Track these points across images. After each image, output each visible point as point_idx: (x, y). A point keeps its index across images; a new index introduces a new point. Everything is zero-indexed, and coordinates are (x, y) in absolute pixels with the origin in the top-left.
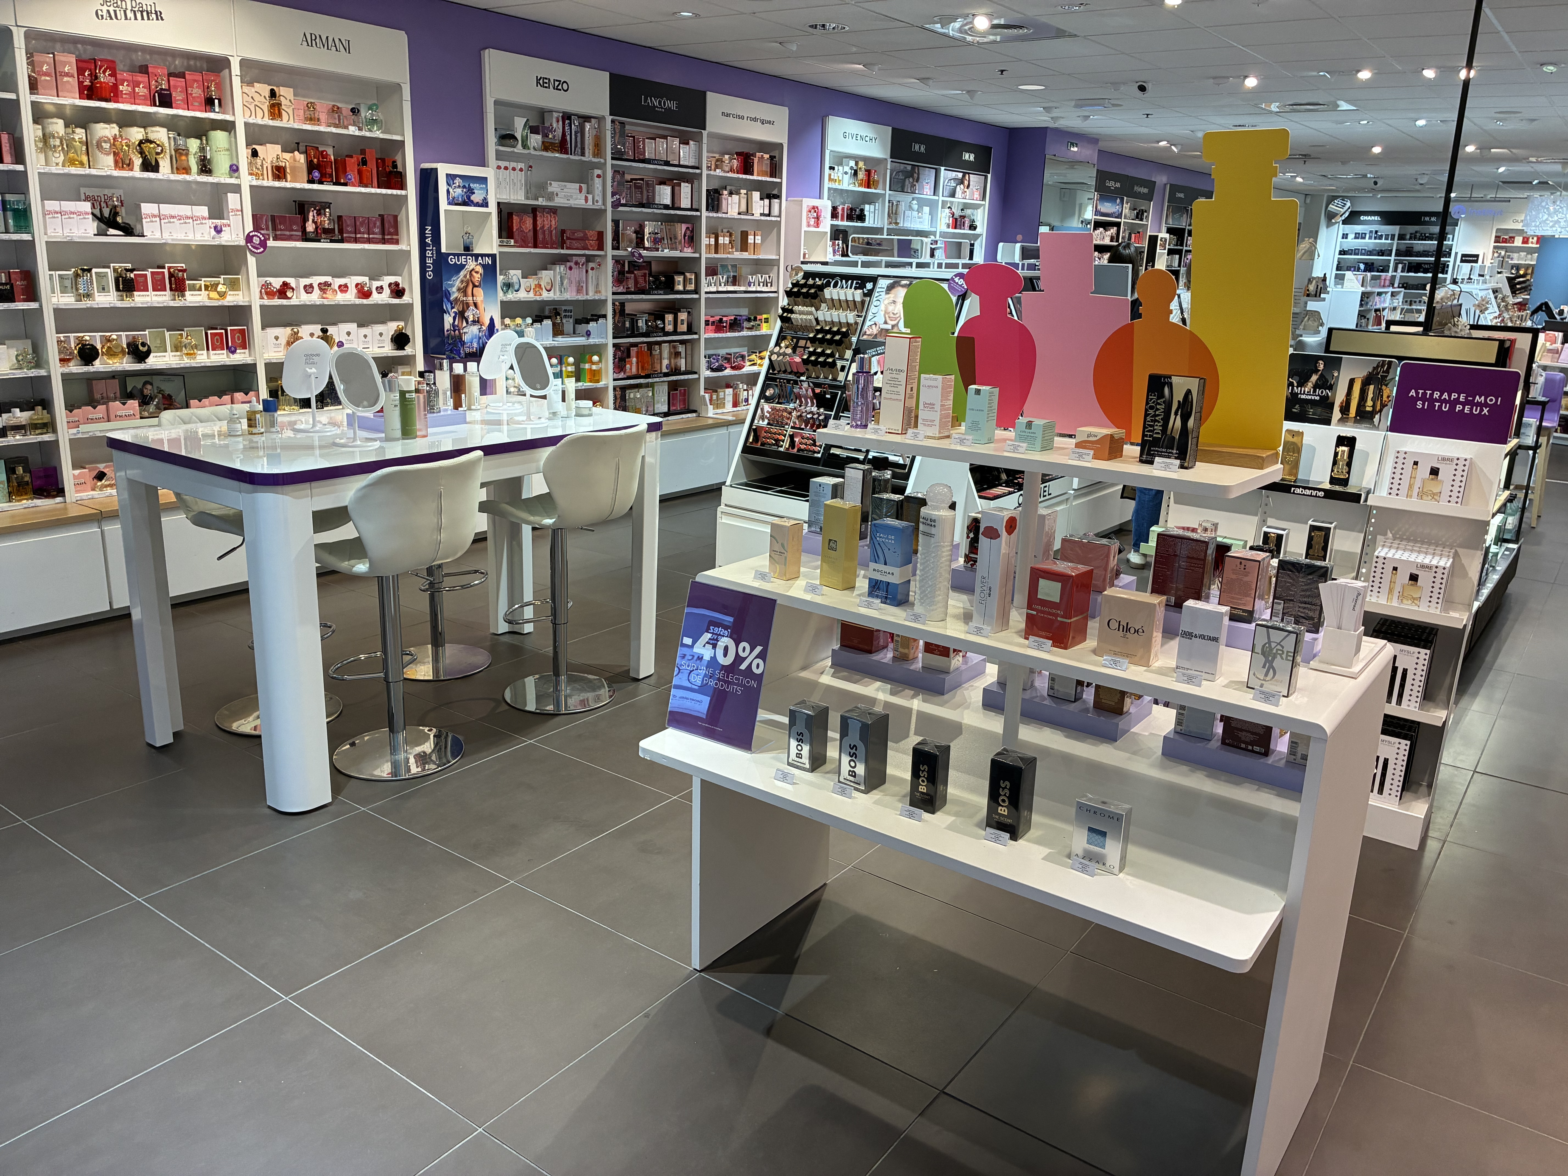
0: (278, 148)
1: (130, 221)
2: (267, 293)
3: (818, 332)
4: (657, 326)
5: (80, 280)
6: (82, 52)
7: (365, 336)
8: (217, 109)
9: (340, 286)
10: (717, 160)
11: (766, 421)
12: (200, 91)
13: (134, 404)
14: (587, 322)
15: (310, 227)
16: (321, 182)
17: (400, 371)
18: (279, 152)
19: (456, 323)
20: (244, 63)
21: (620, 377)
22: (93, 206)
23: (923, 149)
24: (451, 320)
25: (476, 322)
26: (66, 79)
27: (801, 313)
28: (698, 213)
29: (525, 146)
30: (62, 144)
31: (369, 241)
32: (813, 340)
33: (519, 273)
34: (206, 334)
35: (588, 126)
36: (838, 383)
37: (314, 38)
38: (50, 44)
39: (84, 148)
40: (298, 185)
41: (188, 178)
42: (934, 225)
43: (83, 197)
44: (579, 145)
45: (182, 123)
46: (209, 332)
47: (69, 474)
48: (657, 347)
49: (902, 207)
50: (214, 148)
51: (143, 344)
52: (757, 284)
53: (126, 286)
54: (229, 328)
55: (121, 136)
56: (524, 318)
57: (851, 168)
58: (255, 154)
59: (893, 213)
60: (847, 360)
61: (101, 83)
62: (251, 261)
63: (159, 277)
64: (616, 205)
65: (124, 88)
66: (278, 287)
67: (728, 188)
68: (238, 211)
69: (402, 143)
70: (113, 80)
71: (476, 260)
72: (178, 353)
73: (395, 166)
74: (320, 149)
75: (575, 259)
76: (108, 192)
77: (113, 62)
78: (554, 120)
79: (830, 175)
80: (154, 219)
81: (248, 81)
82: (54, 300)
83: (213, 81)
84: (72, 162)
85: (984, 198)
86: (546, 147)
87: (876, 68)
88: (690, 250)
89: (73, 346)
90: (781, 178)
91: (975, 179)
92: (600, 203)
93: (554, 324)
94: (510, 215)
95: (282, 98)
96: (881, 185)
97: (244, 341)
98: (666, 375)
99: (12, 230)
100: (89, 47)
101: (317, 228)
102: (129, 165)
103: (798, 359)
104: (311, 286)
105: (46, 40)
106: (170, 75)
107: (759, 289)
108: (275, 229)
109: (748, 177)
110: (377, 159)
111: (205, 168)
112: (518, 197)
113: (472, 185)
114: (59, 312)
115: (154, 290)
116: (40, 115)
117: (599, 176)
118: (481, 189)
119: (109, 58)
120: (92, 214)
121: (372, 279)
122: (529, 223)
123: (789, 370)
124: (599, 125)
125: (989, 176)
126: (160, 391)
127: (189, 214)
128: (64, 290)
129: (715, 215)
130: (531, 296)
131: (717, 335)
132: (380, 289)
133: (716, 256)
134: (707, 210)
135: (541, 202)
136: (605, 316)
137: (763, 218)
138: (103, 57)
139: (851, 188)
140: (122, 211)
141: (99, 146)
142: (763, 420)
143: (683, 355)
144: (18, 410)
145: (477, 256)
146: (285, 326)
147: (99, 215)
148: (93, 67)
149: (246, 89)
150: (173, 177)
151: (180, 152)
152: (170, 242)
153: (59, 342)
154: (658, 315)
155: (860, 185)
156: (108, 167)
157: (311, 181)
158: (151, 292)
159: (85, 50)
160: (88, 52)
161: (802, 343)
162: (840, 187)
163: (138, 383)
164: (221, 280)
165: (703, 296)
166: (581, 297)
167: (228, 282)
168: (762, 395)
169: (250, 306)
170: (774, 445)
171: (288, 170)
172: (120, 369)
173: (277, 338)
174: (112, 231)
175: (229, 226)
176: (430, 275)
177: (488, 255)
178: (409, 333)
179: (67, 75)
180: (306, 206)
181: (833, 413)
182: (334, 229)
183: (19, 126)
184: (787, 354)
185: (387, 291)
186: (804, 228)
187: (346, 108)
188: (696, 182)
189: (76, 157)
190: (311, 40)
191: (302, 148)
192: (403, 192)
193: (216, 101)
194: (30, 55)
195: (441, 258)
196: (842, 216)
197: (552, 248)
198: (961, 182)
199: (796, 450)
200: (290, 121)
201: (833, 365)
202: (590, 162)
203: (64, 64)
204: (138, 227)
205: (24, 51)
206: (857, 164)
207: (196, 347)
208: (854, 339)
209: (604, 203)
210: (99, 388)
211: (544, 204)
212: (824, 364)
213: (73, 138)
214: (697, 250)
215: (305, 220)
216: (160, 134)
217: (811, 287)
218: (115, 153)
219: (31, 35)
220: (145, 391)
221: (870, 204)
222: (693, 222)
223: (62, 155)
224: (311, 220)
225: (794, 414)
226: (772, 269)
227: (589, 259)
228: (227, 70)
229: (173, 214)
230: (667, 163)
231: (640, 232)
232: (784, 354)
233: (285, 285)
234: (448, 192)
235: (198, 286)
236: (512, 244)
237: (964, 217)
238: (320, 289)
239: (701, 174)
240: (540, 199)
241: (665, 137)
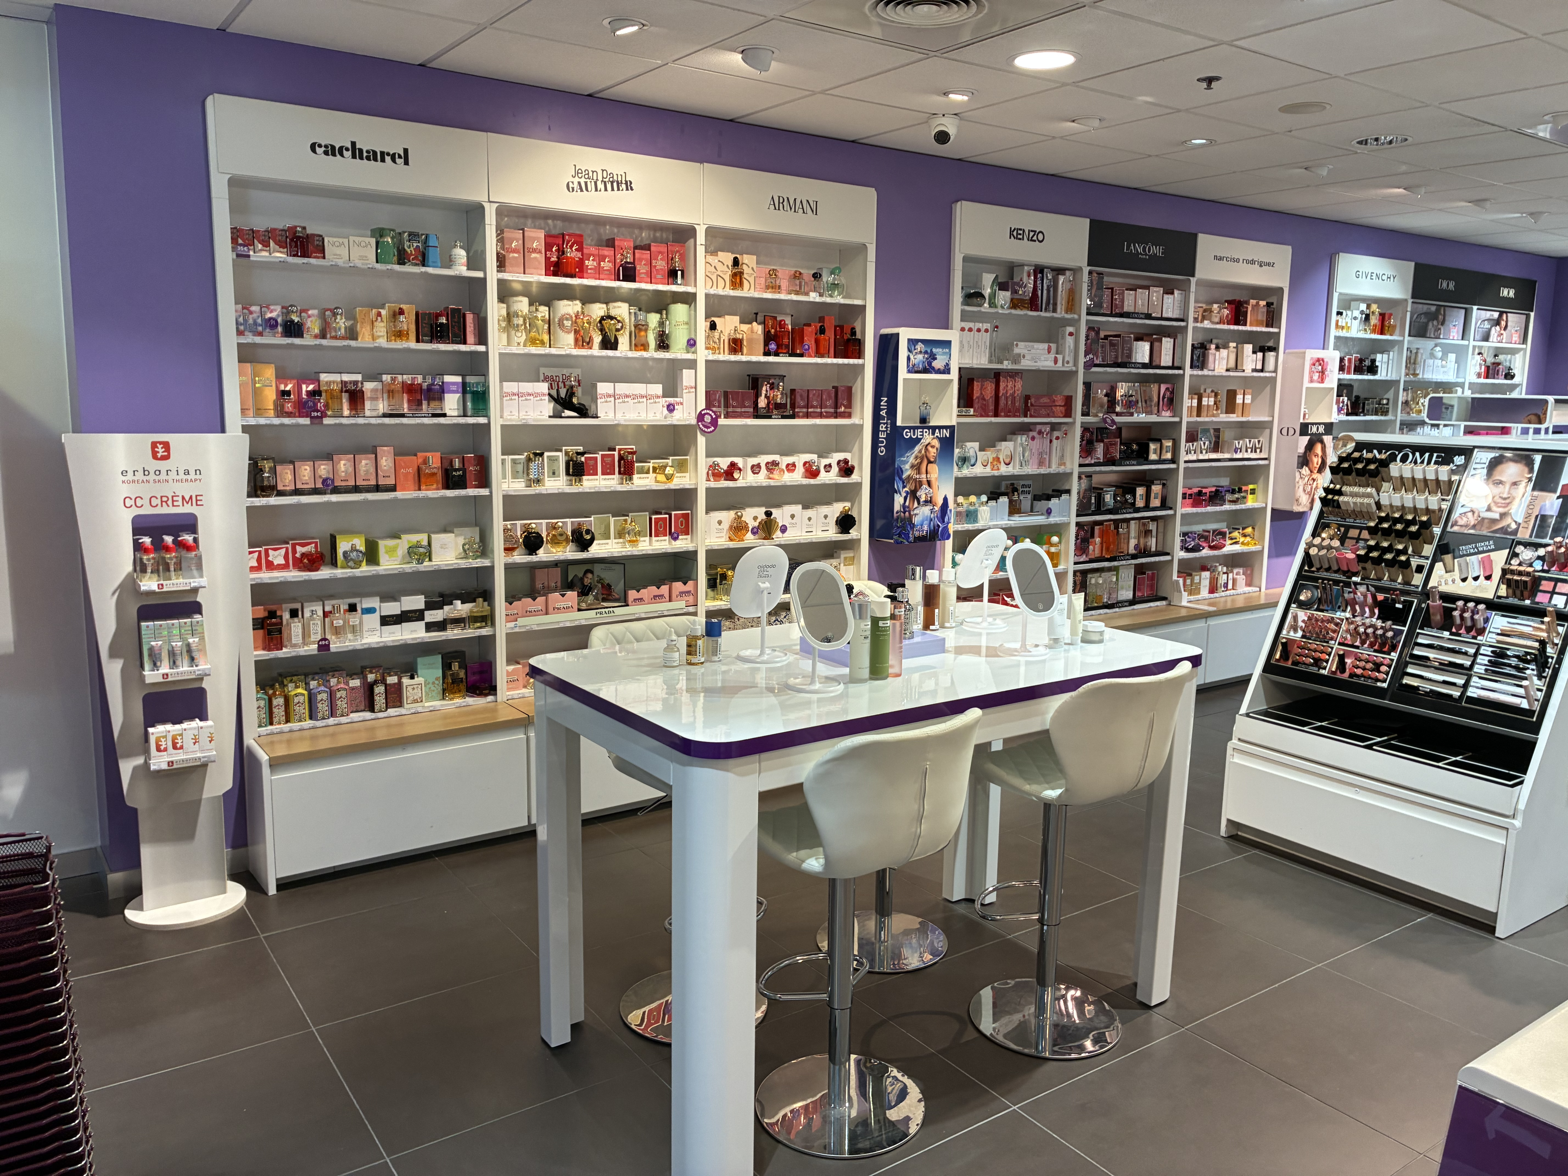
0: (737, 319)
1: (585, 401)
2: (714, 475)
3: (1382, 520)
4: (1126, 500)
5: (532, 465)
6: (551, 227)
7: (810, 519)
8: (679, 281)
9: (788, 465)
10: (1205, 311)
11: (1300, 633)
12: (664, 263)
13: (572, 595)
14: (1048, 498)
15: (762, 402)
16: (777, 354)
17: (842, 556)
18: (738, 324)
19: (907, 504)
20: (711, 232)
21: (1082, 560)
22: (551, 387)
23: (1452, 286)
24: (902, 500)
25: (929, 502)
26: (533, 255)
27: (1353, 495)
28: (1181, 372)
29: (992, 304)
30: (525, 323)
31: (821, 416)
32: (1373, 531)
33: (976, 445)
34: (650, 519)
35: (1061, 279)
36: (1412, 588)
37: (781, 201)
38: (522, 220)
39: (546, 326)
40: (754, 359)
41: (645, 354)
42: (1461, 375)
43: (542, 378)
44: (1052, 302)
45: (644, 298)
46: (654, 517)
47: (503, 670)
48: (1124, 526)
49: (1423, 355)
50: (674, 322)
51: (588, 532)
52: (1244, 449)
53: (576, 470)
54: (673, 513)
55: (583, 313)
56: (978, 495)
57: (1362, 312)
58: (713, 326)
59: (1412, 362)
60: (1427, 558)
61: (567, 258)
62: (701, 440)
63: (608, 460)
64: (1088, 365)
65: (590, 263)
66: (725, 468)
67: (1215, 341)
68: (692, 388)
69: (863, 307)
70: (579, 255)
71: (933, 434)
72: (621, 540)
73: (853, 333)
74: (778, 319)
75: (1038, 427)
76: (566, 371)
77: (581, 236)
78: (1025, 275)
79: (1337, 321)
80: (608, 399)
81: (711, 251)
82: (505, 486)
83: (677, 251)
84: (533, 342)
85: (1524, 340)
86: (1015, 304)
87: (1423, 190)
88: (1168, 413)
89: (519, 534)
90: (1280, 328)
91: (1514, 319)
92: (1071, 364)
93: (1011, 502)
94: (971, 381)
95: (745, 267)
96: (1397, 331)
97: (686, 527)
98: (1134, 557)
99: (469, 414)
100: (559, 223)
101: (768, 403)
102: (588, 343)
103: (1351, 556)
104: (759, 466)
105: (518, 217)
106: (636, 248)
107: (1246, 456)
108: (727, 406)
109: (1241, 328)
110: (836, 327)
111: (663, 343)
112: (980, 360)
113: (934, 350)
114: (508, 499)
115: (603, 474)
116: (505, 293)
117: (1071, 334)
118: (944, 354)
119: (578, 232)
120: (549, 394)
121: (820, 456)
122: (990, 387)
123: (1335, 567)
124: (1074, 278)
125: (1532, 314)
126: (600, 580)
127: (643, 393)
128: (515, 475)
129: (1200, 373)
130: (988, 471)
131: (1195, 510)
132: (828, 467)
133: (1199, 419)
134: (1191, 367)
135: (1006, 365)
136: (1068, 492)
137: (1255, 374)
138: (571, 232)
139: (1362, 335)
140: (579, 391)
141: (561, 324)
142: (1295, 631)
143: (1154, 533)
144: (459, 602)
145: (934, 429)
146: (728, 509)
147: (555, 396)
148: (561, 243)
149: (710, 259)
150: (631, 354)
151: (640, 327)
152: (623, 423)
153: (506, 530)
154: (1127, 487)
155: (1373, 331)
156: (568, 345)
157: (767, 353)
158: (600, 476)
159: (555, 226)
160: (557, 227)
161: (1353, 533)
162: (1348, 335)
163: (578, 571)
164: (669, 462)
165: (1182, 465)
166: (1043, 471)
167: (676, 464)
168: (1293, 598)
169: (696, 489)
170: (1312, 665)
171: (745, 343)
172: (562, 558)
173: (720, 523)
174: (568, 413)
175: (682, 404)
176: (882, 451)
177: (946, 427)
178: (854, 514)
179: (535, 251)
180: (760, 380)
181: (1406, 629)
182: (786, 404)
183: (484, 308)
184: (1334, 548)
185: (835, 469)
186: (1306, 384)
187: (807, 273)
188: (1179, 337)
189: (537, 336)
190: (779, 203)
191: (760, 318)
192: (860, 361)
193: (679, 273)
194: (500, 232)
195: (896, 432)
196: (1349, 367)
197: (1015, 416)
198: (1497, 322)
199: (1347, 674)
200: (751, 290)
201: (1407, 564)
202: (1063, 319)
203: (533, 239)
204: (593, 407)
205: (494, 228)
206: (1368, 307)
207: (639, 534)
208: (1437, 530)
209: (1076, 364)
210: (541, 578)
211: (1009, 367)
212: (1391, 564)
213: (536, 317)
214: (1176, 412)
215: (757, 395)
216: (621, 310)
217: (1369, 461)
218: (576, 332)
219: (504, 211)
220: (586, 580)
221: (1382, 353)
222: (1174, 382)
223: (524, 334)
224: (763, 395)
225: (1344, 626)
226: (1261, 434)
227: (1054, 427)
228: (692, 240)
229: (628, 393)
230: (1148, 316)
231: (1111, 395)
232: (1329, 548)
233: (733, 465)
234: (909, 358)
235: (646, 468)
236: (972, 413)
237: (1499, 364)
238: (768, 469)
239: (1186, 327)
240: (1006, 363)
241: (1147, 287)
